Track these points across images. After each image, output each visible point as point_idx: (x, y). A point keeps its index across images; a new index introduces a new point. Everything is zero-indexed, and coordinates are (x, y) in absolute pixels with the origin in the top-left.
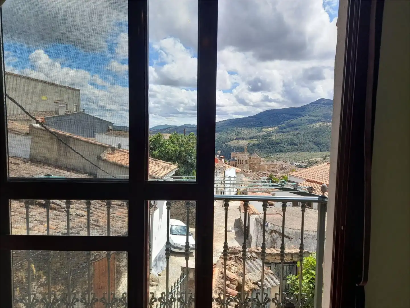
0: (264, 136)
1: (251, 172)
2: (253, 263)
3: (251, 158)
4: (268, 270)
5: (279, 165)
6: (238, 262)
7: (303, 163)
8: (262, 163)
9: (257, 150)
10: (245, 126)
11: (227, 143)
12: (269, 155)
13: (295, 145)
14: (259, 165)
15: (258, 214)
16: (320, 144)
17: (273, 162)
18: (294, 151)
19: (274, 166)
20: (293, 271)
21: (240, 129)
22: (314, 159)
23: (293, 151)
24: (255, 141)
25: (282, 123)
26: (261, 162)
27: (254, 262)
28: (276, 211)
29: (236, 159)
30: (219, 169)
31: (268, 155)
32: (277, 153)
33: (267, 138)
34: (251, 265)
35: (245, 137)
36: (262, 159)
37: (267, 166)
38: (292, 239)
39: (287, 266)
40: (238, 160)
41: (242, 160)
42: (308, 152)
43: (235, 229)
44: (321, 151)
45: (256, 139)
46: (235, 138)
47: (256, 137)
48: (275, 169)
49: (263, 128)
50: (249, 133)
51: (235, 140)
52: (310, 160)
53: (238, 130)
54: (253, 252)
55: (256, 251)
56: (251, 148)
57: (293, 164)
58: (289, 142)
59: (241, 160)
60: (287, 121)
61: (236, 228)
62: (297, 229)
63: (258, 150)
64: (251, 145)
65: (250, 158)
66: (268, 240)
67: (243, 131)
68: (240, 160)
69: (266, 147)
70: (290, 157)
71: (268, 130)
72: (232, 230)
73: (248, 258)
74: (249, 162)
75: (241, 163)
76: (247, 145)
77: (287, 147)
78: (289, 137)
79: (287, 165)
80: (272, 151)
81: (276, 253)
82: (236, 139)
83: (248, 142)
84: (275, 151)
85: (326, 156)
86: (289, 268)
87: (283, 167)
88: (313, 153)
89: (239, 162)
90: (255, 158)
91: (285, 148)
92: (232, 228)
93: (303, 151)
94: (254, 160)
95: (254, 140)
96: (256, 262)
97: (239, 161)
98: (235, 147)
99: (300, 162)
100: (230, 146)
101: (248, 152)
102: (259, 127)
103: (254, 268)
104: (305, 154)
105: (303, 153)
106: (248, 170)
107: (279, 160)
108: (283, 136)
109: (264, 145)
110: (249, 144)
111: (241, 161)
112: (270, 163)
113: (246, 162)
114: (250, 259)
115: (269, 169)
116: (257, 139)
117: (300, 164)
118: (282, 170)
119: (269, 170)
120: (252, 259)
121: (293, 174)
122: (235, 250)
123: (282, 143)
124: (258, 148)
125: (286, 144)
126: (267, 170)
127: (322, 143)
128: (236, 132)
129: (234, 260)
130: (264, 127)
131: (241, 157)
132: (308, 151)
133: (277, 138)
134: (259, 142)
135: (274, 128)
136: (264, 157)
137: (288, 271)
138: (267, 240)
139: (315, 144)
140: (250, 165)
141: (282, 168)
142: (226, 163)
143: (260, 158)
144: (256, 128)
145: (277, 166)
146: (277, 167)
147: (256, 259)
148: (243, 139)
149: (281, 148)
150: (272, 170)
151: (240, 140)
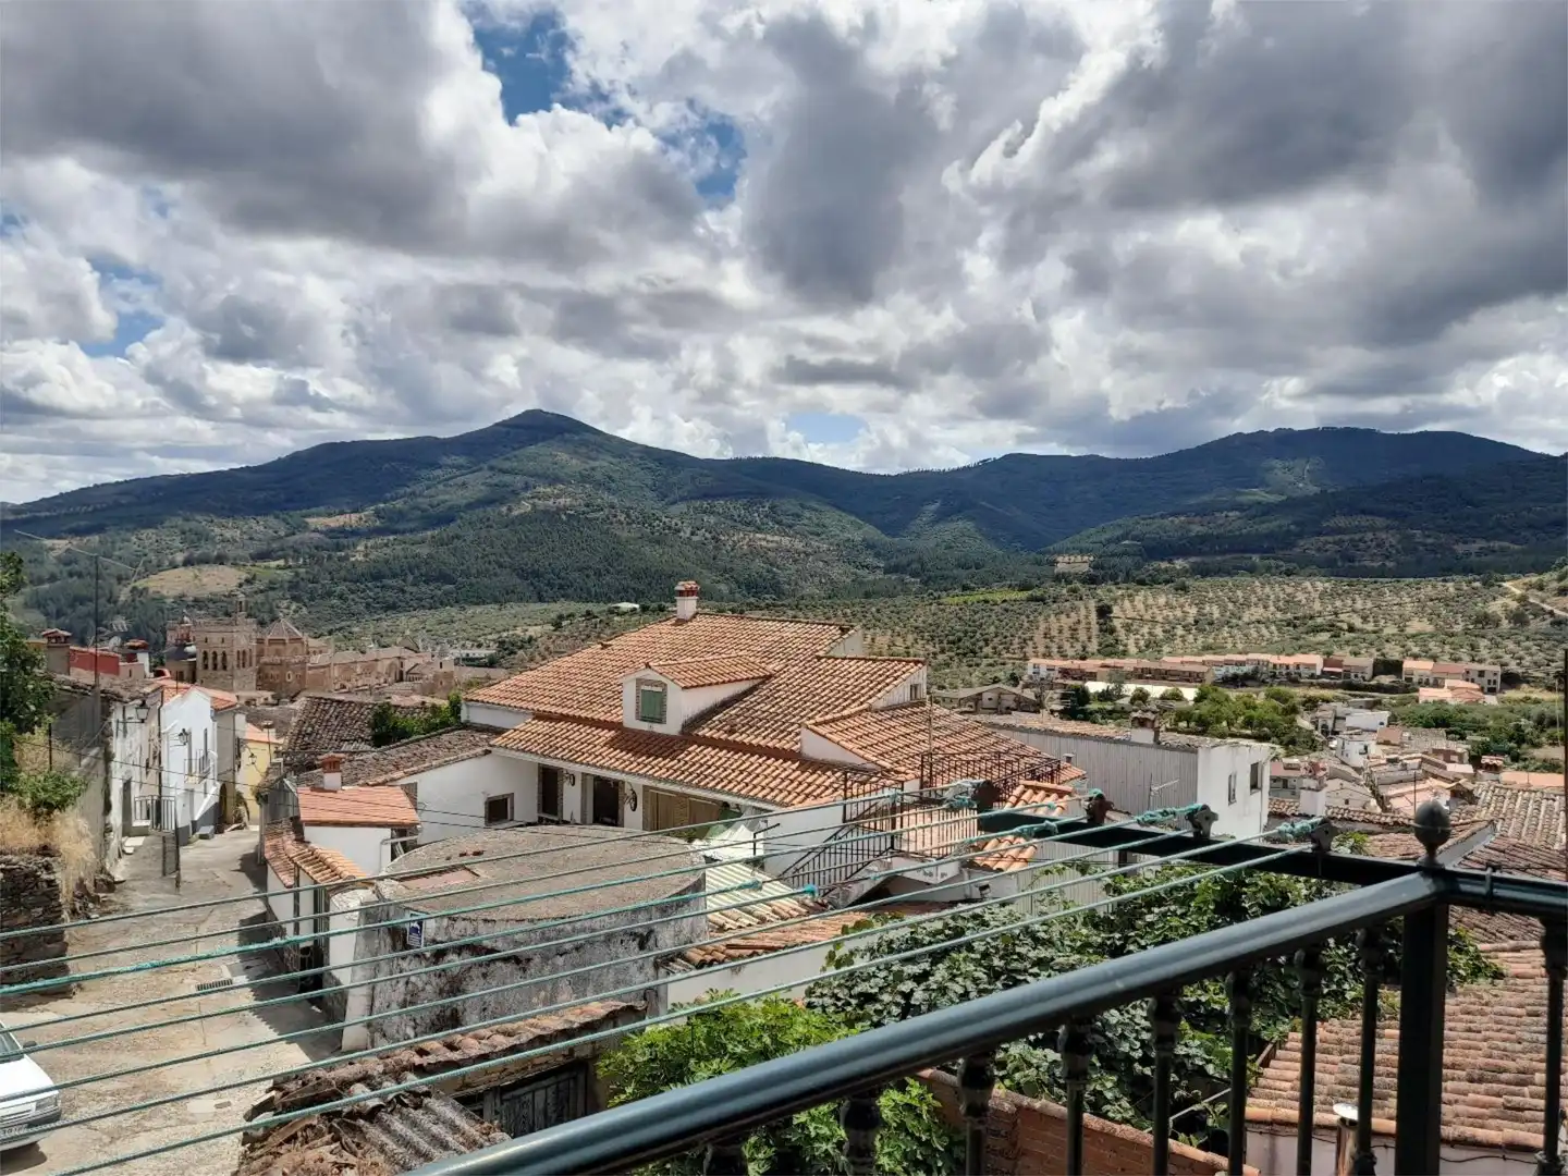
0: (317, 548)
1: (270, 700)
2: (414, 1124)
3: (266, 642)
4: (488, 1134)
5: (388, 662)
6: (349, 1140)
7: (479, 646)
8: (316, 659)
9: (288, 608)
10: (227, 506)
11: (141, 584)
12: (343, 624)
13: (445, 578)
14: (303, 669)
15: (367, 883)
16: (536, 574)
17: (363, 653)
18: (442, 603)
19: (369, 668)
20: (571, 1100)
21: (201, 521)
22: (519, 631)
23: (437, 603)
24: (278, 567)
25: (388, 495)
26: (308, 653)
27: (418, 1114)
28: (448, 859)
29: (191, 649)
30: (139, 702)
31: (338, 626)
32: (377, 617)
33: (330, 557)
34: (409, 1133)
35: (231, 551)
36: (313, 643)
37: (336, 672)
38: (529, 960)
39: (546, 1087)
40: (205, 653)
41: (224, 654)
42: (497, 607)
43: (248, 968)
44: (541, 599)
45: (281, 562)
46: (180, 557)
47: (280, 553)
48: (373, 681)
49: (309, 516)
50: (245, 537)
51: (182, 569)
52: (505, 634)
53: (193, 524)
54: (405, 1069)
55: (417, 1060)
56: (260, 598)
57: (443, 654)
58: (424, 571)
59: (219, 652)
60: (408, 490)
61: (249, 964)
62: (545, 915)
63: (294, 607)
64: (258, 585)
65: (260, 641)
66: (428, 988)
67: (217, 530)
68: (215, 653)
69: (330, 594)
70: (428, 627)
71: (332, 525)
72: (234, 975)
73: (390, 1103)
74: (254, 660)
75: (220, 666)
76: (241, 585)
77: (414, 589)
78: (424, 551)
79: (420, 661)
80: (354, 608)
81: (505, 1047)
82: (188, 563)
83: (244, 576)
84: (368, 605)
85: (561, 617)
86: (558, 1091)
87: (406, 669)
88: (514, 608)
89: (210, 662)
90: (283, 642)
91: (407, 595)
92: (230, 968)
93: (477, 604)
94: (281, 647)
95: (273, 564)
96: (428, 1110)
97: (210, 656)
98: (180, 598)
99: (469, 644)
100: (157, 596)
101: (249, 616)
102: (291, 513)
103: (424, 1146)
104: (486, 614)
105: (479, 609)
106: (254, 694)
107: (385, 640)
108: (399, 548)
109: (319, 586)
110: (248, 581)
111: (219, 658)
112: (349, 656)
113: (243, 657)
114: (398, 1106)
115: (349, 680)
116: (286, 561)
117: (466, 651)
118: (401, 680)
119: (348, 685)
120: (406, 1106)
121: (481, 694)
122: (319, 1084)
123: (394, 576)
124: (295, 598)
125: (410, 578)
126: (338, 686)
127: (542, 570)
128: (184, 533)
129: (328, 1137)
130: (314, 510)
131: (215, 638)
132: (496, 601)
133: (372, 557)
134: (297, 574)
135: (358, 515)
136: (321, 635)
137: (551, 1109)
138: (423, 990)
139: (520, 576)
140: (259, 671)
141: (401, 673)
142: (159, 674)
143: (305, 637)
144: (277, 517)
145: (382, 667)
146: (379, 669)
147: (426, 1100)
148: (220, 560)
149: (390, 596)
150: (360, 683)
151: (205, 568)
